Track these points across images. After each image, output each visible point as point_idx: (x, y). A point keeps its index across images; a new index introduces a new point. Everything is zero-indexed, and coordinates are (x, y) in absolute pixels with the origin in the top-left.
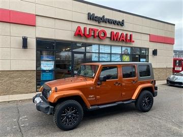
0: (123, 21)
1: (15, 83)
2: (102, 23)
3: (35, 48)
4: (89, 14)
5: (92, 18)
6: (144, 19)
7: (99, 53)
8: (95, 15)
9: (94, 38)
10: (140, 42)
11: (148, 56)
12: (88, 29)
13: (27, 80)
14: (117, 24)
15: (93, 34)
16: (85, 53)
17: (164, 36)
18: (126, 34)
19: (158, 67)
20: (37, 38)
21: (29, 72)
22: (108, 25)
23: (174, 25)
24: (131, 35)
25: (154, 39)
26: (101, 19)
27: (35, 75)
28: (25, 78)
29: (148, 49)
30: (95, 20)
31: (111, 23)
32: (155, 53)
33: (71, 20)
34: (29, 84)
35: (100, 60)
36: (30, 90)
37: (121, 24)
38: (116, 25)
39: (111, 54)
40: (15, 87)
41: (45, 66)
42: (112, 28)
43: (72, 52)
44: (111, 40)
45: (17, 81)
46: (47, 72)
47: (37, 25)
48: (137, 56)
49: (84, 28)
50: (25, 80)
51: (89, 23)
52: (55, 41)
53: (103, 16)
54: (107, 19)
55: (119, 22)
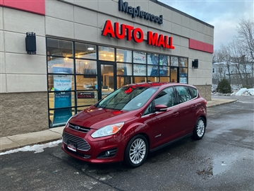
0: (161, 16)
1: (15, 115)
2: (136, 17)
4: (120, 2)
6: (183, 16)
7: (132, 64)
8: (129, 5)
9: (128, 40)
10: (180, 49)
13: (35, 108)
16: (114, 63)
17: (203, 41)
19: (198, 84)
20: (47, 37)
21: (37, 94)
22: (144, 22)
23: (213, 27)
24: (170, 39)
25: (194, 46)
28: (31, 106)
29: (188, 58)
30: (129, 13)
32: (195, 64)
33: (97, 10)
34: (38, 116)
35: (134, 74)
36: (39, 126)
37: (159, 21)
39: (147, 65)
40: (16, 121)
41: (60, 85)
42: (148, 27)
43: (97, 60)
44: (148, 43)
45: (19, 112)
46: (62, 95)
47: (46, 14)
48: (176, 69)
49: (115, 24)
50: (31, 108)
51: (120, 16)
52: (74, 42)
53: (138, 8)
54: (143, 12)
55: (157, 18)
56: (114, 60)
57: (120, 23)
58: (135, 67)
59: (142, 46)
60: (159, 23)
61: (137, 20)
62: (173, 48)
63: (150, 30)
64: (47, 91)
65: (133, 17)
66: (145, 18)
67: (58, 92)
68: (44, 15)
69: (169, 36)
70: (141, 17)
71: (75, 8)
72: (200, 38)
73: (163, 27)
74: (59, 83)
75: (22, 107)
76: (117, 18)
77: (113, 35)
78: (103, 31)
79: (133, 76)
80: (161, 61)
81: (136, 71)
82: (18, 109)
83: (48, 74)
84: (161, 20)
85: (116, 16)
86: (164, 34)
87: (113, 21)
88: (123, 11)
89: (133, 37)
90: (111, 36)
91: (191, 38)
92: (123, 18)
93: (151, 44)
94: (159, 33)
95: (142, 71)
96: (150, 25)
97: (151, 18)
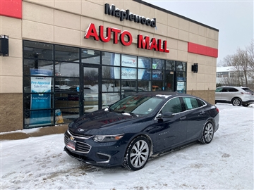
2: (125, 20)
3: (21, 56)
4: (107, 6)
5: (111, 12)
6: (180, 19)
7: (121, 67)
8: (117, 9)
9: (114, 43)
10: (177, 53)
11: (186, 72)
12: (105, 29)
13: (8, 109)
14: (147, 24)
15: (112, 37)
17: (205, 45)
18: (158, 40)
19: (198, 89)
21: (11, 96)
22: (134, 25)
23: (218, 30)
24: (165, 43)
25: (193, 49)
26: (124, 15)
27: (22, 101)
28: (4, 107)
29: (186, 63)
30: (116, 16)
31: (138, 22)
32: (195, 68)
33: (80, 13)
34: (12, 117)
35: (123, 77)
36: (13, 126)
38: (145, 25)
39: (137, 68)
41: (38, 87)
42: (139, 30)
43: (80, 63)
44: (138, 47)
46: (40, 96)
47: (23, 17)
48: (172, 73)
49: (100, 27)
50: (4, 109)
51: (106, 20)
52: (54, 45)
53: (127, 11)
54: (132, 15)
55: (149, 21)
56: (99, 63)
57: (106, 26)
58: (124, 70)
59: (132, 49)
60: (151, 26)
61: (126, 23)
62: (168, 51)
63: (141, 34)
64: (22, 92)
65: (121, 20)
66: (135, 21)
67: (36, 94)
68: (21, 19)
69: (163, 39)
70: (130, 20)
71: (56, 11)
72: (202, 42)
73: (156, 30)
74: (37, 85)
76: (103, 21)
77: (97, 38)
79: (121, 79)
80: (154, 65)
81: (125, 75)
83: (24, 76)
85: (102, 19)
86: (157, 38)
87: (97, 25)
88: (109, 14)
90: (95, 39)
91: (190, 41)
92: (110, 21)
93: (142, 48)
94: (151, 37)
95: (132, 75)
96: (141, 29)
97: (143, 21)
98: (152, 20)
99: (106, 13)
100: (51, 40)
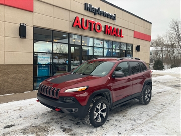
0: (115, 15)
1: (10, 80)
3: (32, 38)
4: (86, 4)
5: (89, 9)
6: (130, 15)
8: (92, 7)
9: (90, 30)
10: (127, 38)
13: (24, 76)
15: (89, 26)
16: (81, 46)
17: (144, 33)
18: (117, 29)
20: (35, 28)
22: (102, 18)
23: (151, 23)
24: (121, 30)
25: (137, 35)
27: (32, 70)
28: (21, 74)
29: (133, 45)
32: (138, 49)
33: (69, 9)
34: (26, 81)
35: (95, 54)
37: (113, 18)
39: (103, 48)
40: (10, 85)
41: (42, 60)
42: (105, 22)
43: (69, 44)
44: (105, 33)
45: (12, 78)
46: (44, 67)
47: (34, 11)
48: (124, 52)
49: (82, 19)
50: (21, 76)
51: (86, 14)
52: (53, 31)
53: (99, 8)
54: (102, 11)
55: (112, 16)
56: (80, 44)
57: (86, 18)
58: (95, 50)
59: (101, 35)
60: (113, 19)
61: (98, 16)
62: (123, 37)
63: (107, 24)
64: (32, 64)
65: (95, 14)
66: (103, 16)
67: (41, 66)
68: (32, 12)
69: (120, 28)
70: (100, 15)
71: (55, 7)
72: (142, 30)
73: (116, 22)
74: (41, 59)
75: (15, 75)
76: (84, 15)
77: (80, 27)
78: (73, 24)
79: (93, 55)
80: (114, 46)
81: (96, 52)
82: (12, 76)
83: (34, 52)
84: (115, 17)
85: (83, 13)
86: (116, 27)
87: (80, 17)
88: (88, 10)
89: (94, 29)
90: (79, 27)
91: (135, 30)
92: (88, 15)
93: (107, 34)
94: (113, 26)
95: (100, 53)
96: (107, 21)
97: (108, 16)
98: (113, 15)
99: (85, 9)
100: (51, 27)
